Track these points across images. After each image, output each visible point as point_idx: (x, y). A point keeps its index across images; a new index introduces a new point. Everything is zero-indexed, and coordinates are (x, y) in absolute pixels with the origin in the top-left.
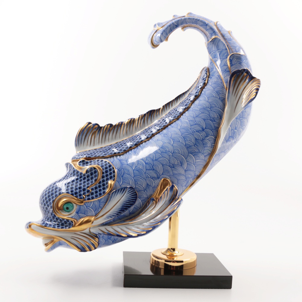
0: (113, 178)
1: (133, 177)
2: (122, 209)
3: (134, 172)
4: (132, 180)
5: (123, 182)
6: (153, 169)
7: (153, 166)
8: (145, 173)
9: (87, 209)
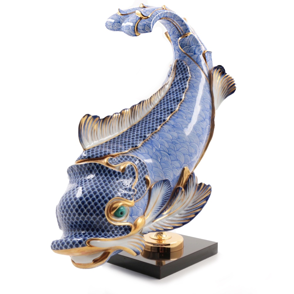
0: (147, 173)
1: (161, 169)
2: (163, 203)
3: (161, 165)
4: (162, 172)
5: (154, 176)
6: (177, 160)
7: (176, 157)
8: (171, 164)
9: (138, 210)
